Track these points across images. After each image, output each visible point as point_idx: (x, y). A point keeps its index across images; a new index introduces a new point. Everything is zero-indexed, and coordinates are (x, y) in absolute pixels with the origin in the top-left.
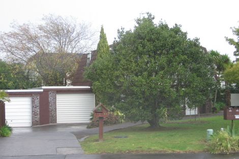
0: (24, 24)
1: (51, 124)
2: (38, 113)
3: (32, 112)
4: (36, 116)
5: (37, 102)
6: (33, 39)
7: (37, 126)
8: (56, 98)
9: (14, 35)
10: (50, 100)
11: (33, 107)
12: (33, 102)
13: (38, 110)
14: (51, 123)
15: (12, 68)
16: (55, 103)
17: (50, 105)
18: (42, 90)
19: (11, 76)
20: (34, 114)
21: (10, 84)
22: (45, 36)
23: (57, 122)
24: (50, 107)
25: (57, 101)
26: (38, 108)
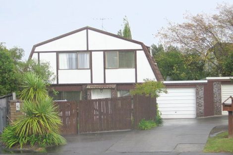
0: (198, 15)
1: (215, 116)
2: (203, 104)
3: (197, 103)
4: (201, 108)
5: (201, 93)
6: (207, 29)
7: (201, 117)
8: (221, 89)
9: (189, 26)
10: (214, 91)
11: (197, 98)
12: (197, 93)
13: (202, 101)
14: (216, 114)
15: (185, 59)
16: (220, 94)
17: (215, 96)
18: (206, 81)
19: (184, 67)
20: (198, 105)
21: (183, 75)
22: (219, 26)
23: (223, 114)
24: (215, 99)
25: (222, 92)
26: (203, 99)
